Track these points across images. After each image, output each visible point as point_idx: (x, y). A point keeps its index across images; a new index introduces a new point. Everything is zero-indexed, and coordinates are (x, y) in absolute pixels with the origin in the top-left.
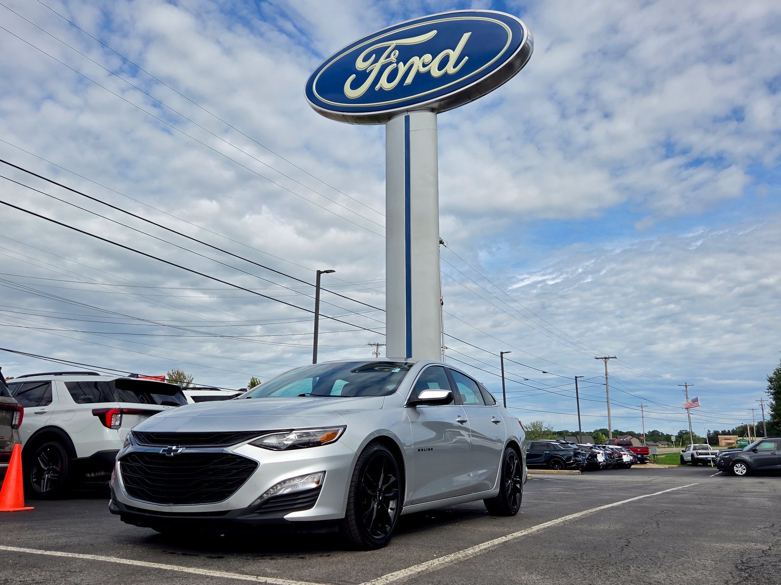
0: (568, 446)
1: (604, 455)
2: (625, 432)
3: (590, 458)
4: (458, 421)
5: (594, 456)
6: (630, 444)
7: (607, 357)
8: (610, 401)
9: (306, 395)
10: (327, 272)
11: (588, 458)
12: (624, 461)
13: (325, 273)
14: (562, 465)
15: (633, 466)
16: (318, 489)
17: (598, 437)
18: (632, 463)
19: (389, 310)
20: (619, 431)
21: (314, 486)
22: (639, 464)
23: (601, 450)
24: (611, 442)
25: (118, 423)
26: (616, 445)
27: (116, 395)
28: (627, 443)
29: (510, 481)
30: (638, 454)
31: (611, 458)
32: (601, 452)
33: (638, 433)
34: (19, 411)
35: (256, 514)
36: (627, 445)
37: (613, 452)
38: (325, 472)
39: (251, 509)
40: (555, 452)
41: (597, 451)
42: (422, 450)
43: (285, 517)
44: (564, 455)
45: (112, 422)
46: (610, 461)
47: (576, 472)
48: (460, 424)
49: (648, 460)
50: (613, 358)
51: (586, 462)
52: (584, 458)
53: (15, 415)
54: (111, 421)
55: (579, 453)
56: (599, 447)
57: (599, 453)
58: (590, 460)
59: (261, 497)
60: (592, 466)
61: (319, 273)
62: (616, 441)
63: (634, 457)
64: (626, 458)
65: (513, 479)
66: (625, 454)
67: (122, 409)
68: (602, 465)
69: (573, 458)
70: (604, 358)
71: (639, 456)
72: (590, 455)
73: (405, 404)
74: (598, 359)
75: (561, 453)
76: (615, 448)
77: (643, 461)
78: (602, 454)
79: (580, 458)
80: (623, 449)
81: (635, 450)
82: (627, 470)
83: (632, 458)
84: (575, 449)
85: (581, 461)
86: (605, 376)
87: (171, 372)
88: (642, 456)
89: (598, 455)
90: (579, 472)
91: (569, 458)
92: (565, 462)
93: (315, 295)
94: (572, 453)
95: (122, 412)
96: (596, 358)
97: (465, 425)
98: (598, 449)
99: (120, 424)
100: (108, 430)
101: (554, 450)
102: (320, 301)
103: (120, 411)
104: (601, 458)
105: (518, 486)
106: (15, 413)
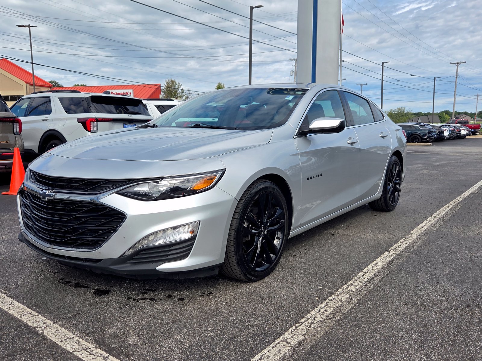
0: (425, 127)
1: (449, 131)
2: (462, 112)
3: (439, 133)
4: (349, 144)
5: (442, 132)
6: (467, 122)
7: (459, 62)
8: (457, 93)
9: (201, 125)
10: (257, 7)
11: (437, 134)
12: (462, 134)
13: (256, 8)
14: (419, 140)
15: (467, 137)
16: (193, 239)
17: (443, 117)
18: (467, 135)
19: (300, 34)
20: (457, 111)
21: (188, 236)
22: (472, 135)
23: (447, 128)
24: (454, 121)
25: (95, 128)
26: (457, 123)
27: (92, 108)
28: (465, 122)
29: (391, 184)
30: (471, 129)
31: (453, 133)
32: (447, 129)
33: (471, 112)
34: (17, 122)
35: (129, 264)
36: (465, 123)
37: (455, 129)
38: (200, 222)
39: (123, 259)
40: (416, 131)
41: (444, 129)
42: (311, 178)
43: (157, 268)
44: (421, 133)
45: (91, 128)
46: (452, 135)
47: (429, 144)
48: (350, 146)
49: (479, 132)
50: (464, 63)
51: (436, 137)
52: (435, 134)
53: (15, 126)
54: (90, 126)
55: (432, 131)
56: (446, 126)
57: (445, 130)
58: (439, 135)
59: (132, 247)
60: (440, 139)
61: (252, 8)
62: (458, 120)
63: (469, 131)
64: (463, 132)
65: (394, 182)
66: (463, 130)
67: (97, 118)
68: (447, 138)
69: (428, 135)
70: (457, 63)
71: (473, 130)
72: (439, 132)
73: (295, 134)
74: (452, 64)
75: (419, 132)
76: (457, 126)
77: (474, 134)
78: (448, 130)
79: (432, 135)
80: (462, 126)
81: (470, 126)
82: (463, 140)
83: (467, 132)
84: (430, 129)
85: (433, 137)
86: (455, 76)
87: (167, 80)
88: (475, 130)
89: (445, 131)
90: (431, 144)
91: (425, 135)
92: (421, 137)
93: (249, 26)
94: (427, 132)
95: (97, 120)
96: (451, 64)
97: (355, 146)
98: (445, 128)
99: (97, 129)
100: (89, 133)
101: (415, 130)
102: (253, 30)
103: (96, 120)
104: (446, 134)
105: (398, 186)
106: (15, 124)
